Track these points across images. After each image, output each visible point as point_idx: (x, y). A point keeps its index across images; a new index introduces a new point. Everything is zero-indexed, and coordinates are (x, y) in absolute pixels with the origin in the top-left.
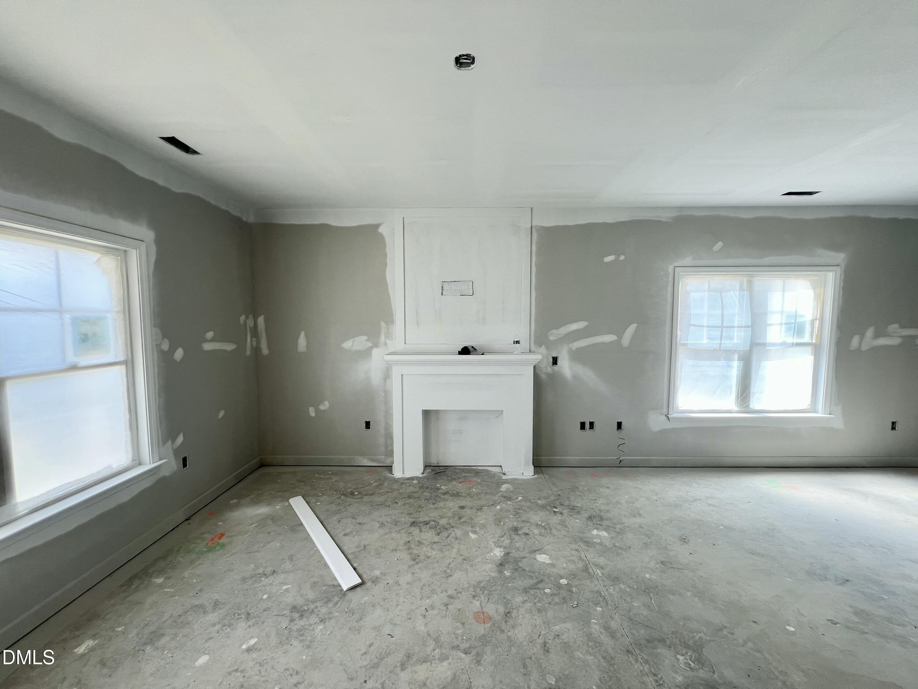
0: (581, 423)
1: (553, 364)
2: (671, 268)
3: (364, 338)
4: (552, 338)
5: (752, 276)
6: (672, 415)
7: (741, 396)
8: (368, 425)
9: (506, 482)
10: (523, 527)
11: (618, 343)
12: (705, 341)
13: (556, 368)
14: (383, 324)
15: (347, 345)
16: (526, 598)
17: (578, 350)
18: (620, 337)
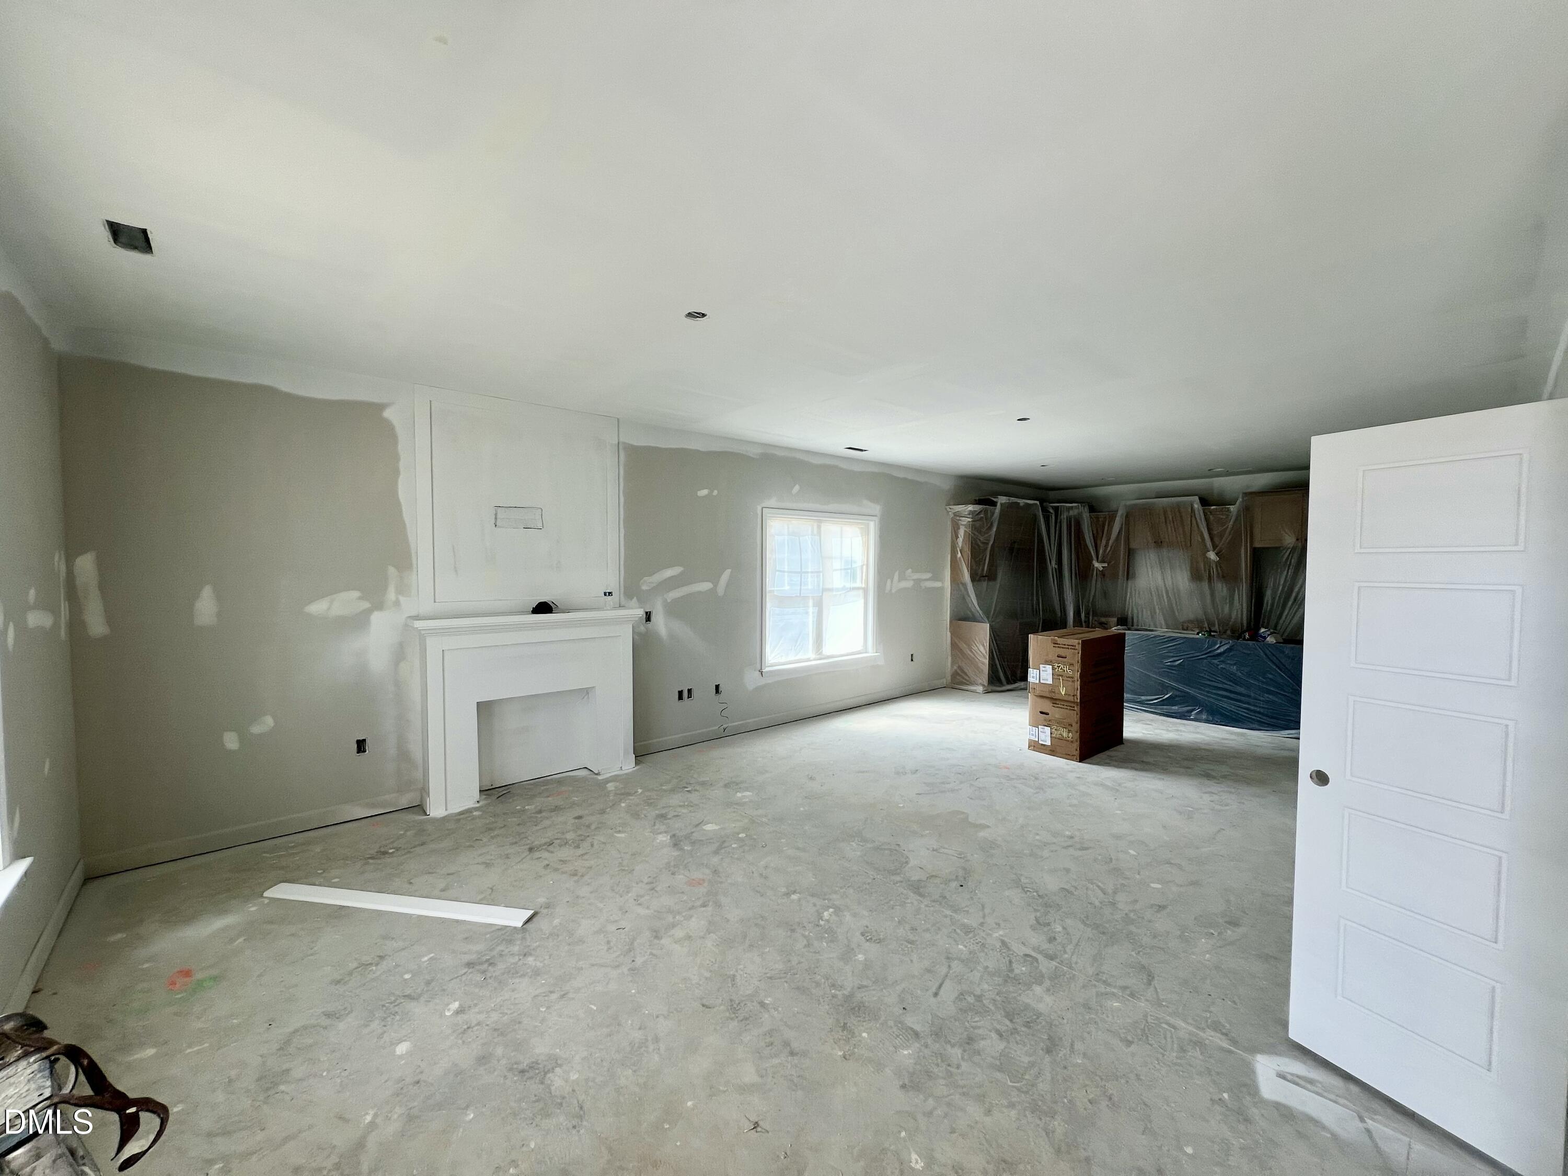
0: (679, 692)
1: (646, 621)
2: (759, 508)
3: (356, 594)
4: (644, 588)
5: (820, 521)
6: (765, 670)
7: (817, 642)
8: (361, 746)
9: (607, 781)
10: (669, 812)
11: (713, 591)
12: (787, 587)
13: (650, 625)
14: (392, 570)
15: (317, 608)
16: (721, 857)
17: (675, 601)
18: (716, 586)
